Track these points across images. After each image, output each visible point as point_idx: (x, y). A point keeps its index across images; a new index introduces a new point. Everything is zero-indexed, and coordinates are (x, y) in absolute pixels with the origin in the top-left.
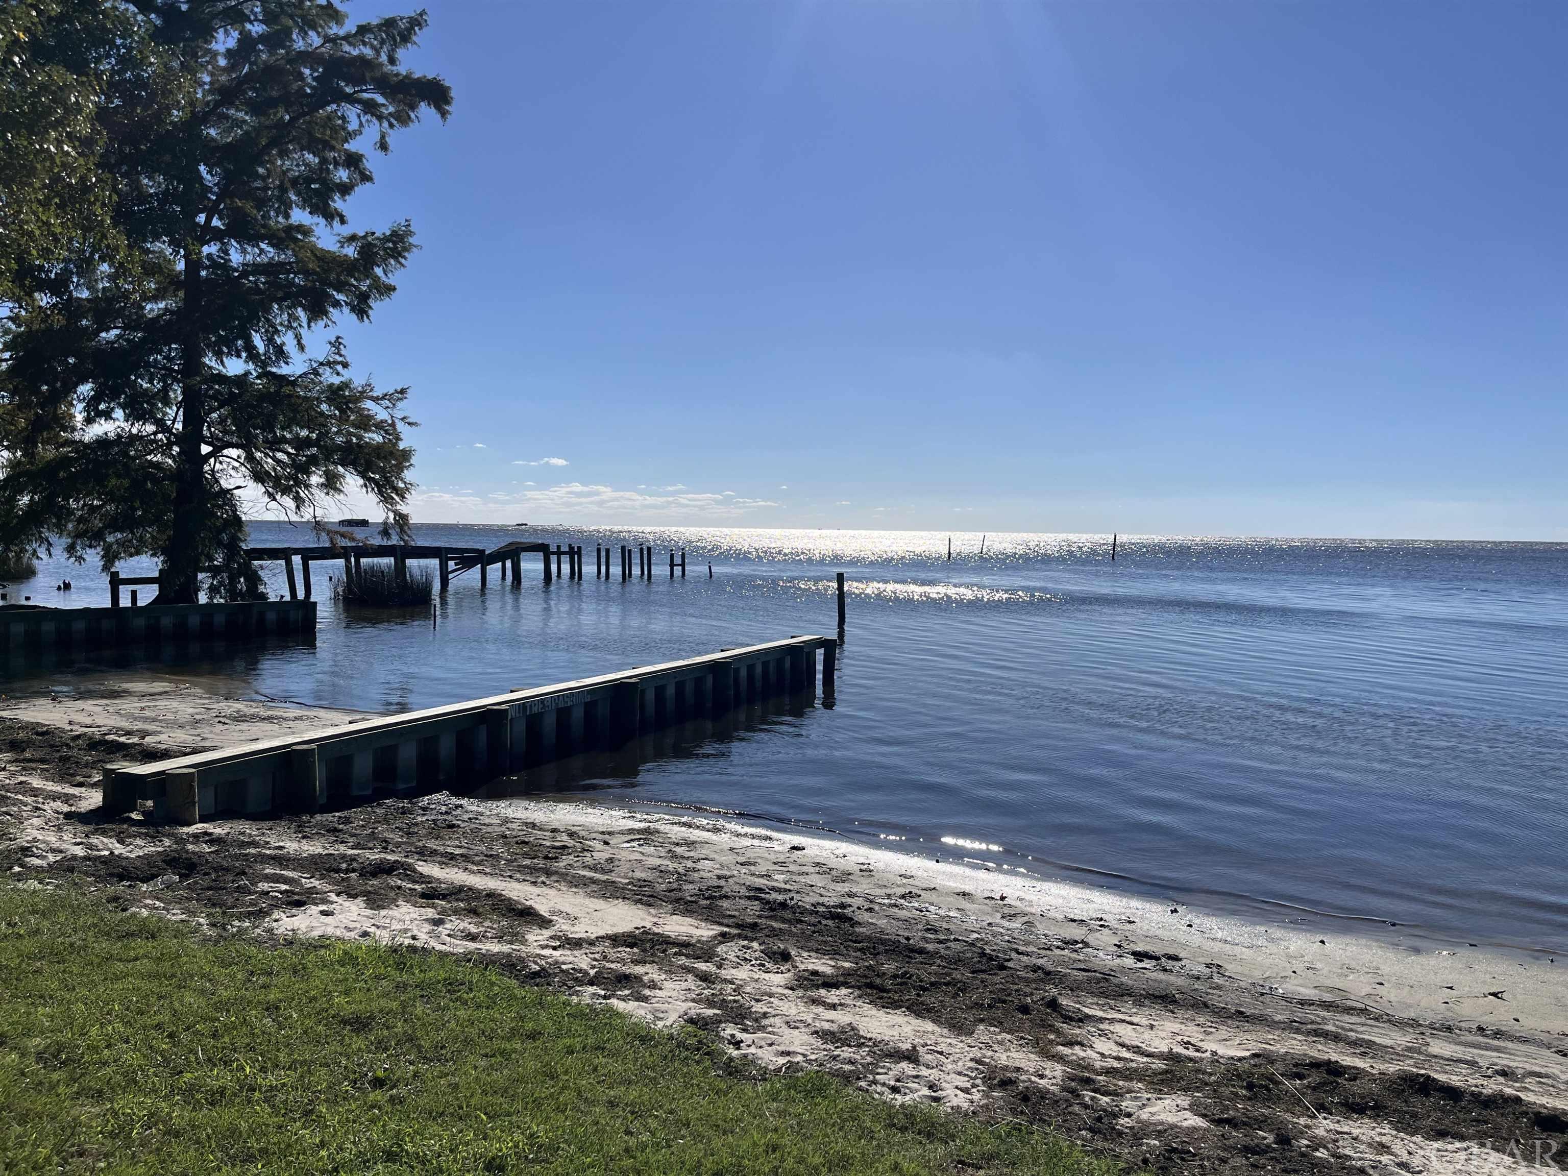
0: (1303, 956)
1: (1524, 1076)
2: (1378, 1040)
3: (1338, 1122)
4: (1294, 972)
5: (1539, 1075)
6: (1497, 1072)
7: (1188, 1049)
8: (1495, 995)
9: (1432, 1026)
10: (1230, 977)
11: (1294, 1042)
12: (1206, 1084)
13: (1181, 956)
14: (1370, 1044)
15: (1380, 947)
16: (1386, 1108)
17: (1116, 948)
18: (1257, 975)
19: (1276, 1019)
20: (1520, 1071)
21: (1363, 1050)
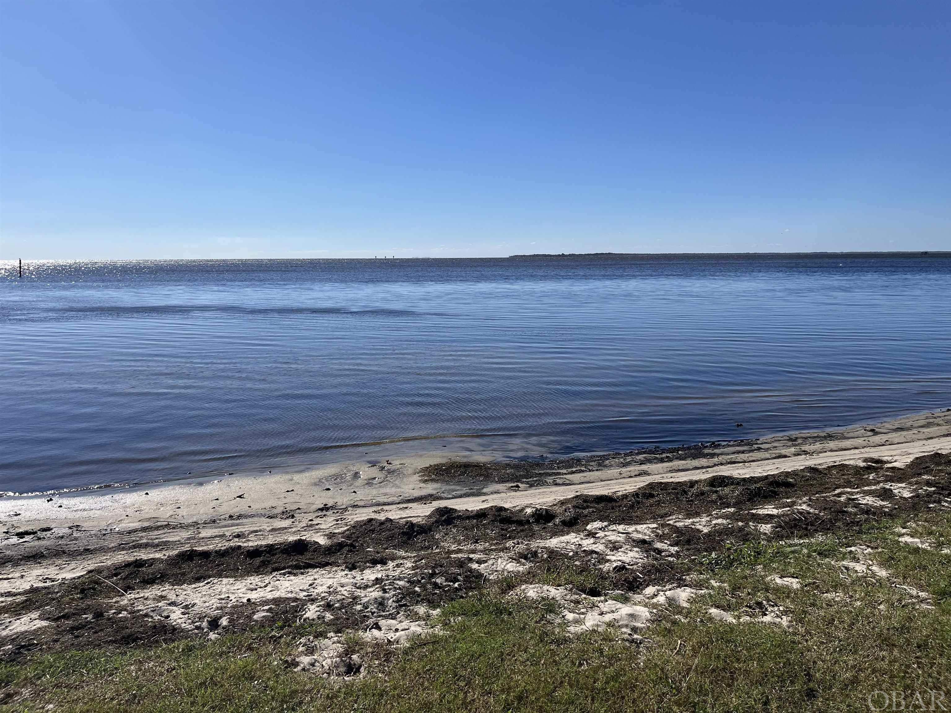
0: (134, 505)
1: (249, 534)
2: (171, 539)
3: (138, 593)
4: (127, 516)
5: (256, 531)
6: (235, 537)
7: (46, 582)
8: (240, 497)
9: (205, 523)
10: (85, 530)
11: (120, 556)
12: (54, 599)
13: (52, 527)
14: (166, 543)
15: (181, 488)
16: (167, 575)
17: (5, 534)
18: (103, 525)
19: (110, 546)
20: (247, 532)
21: (161, 547)
